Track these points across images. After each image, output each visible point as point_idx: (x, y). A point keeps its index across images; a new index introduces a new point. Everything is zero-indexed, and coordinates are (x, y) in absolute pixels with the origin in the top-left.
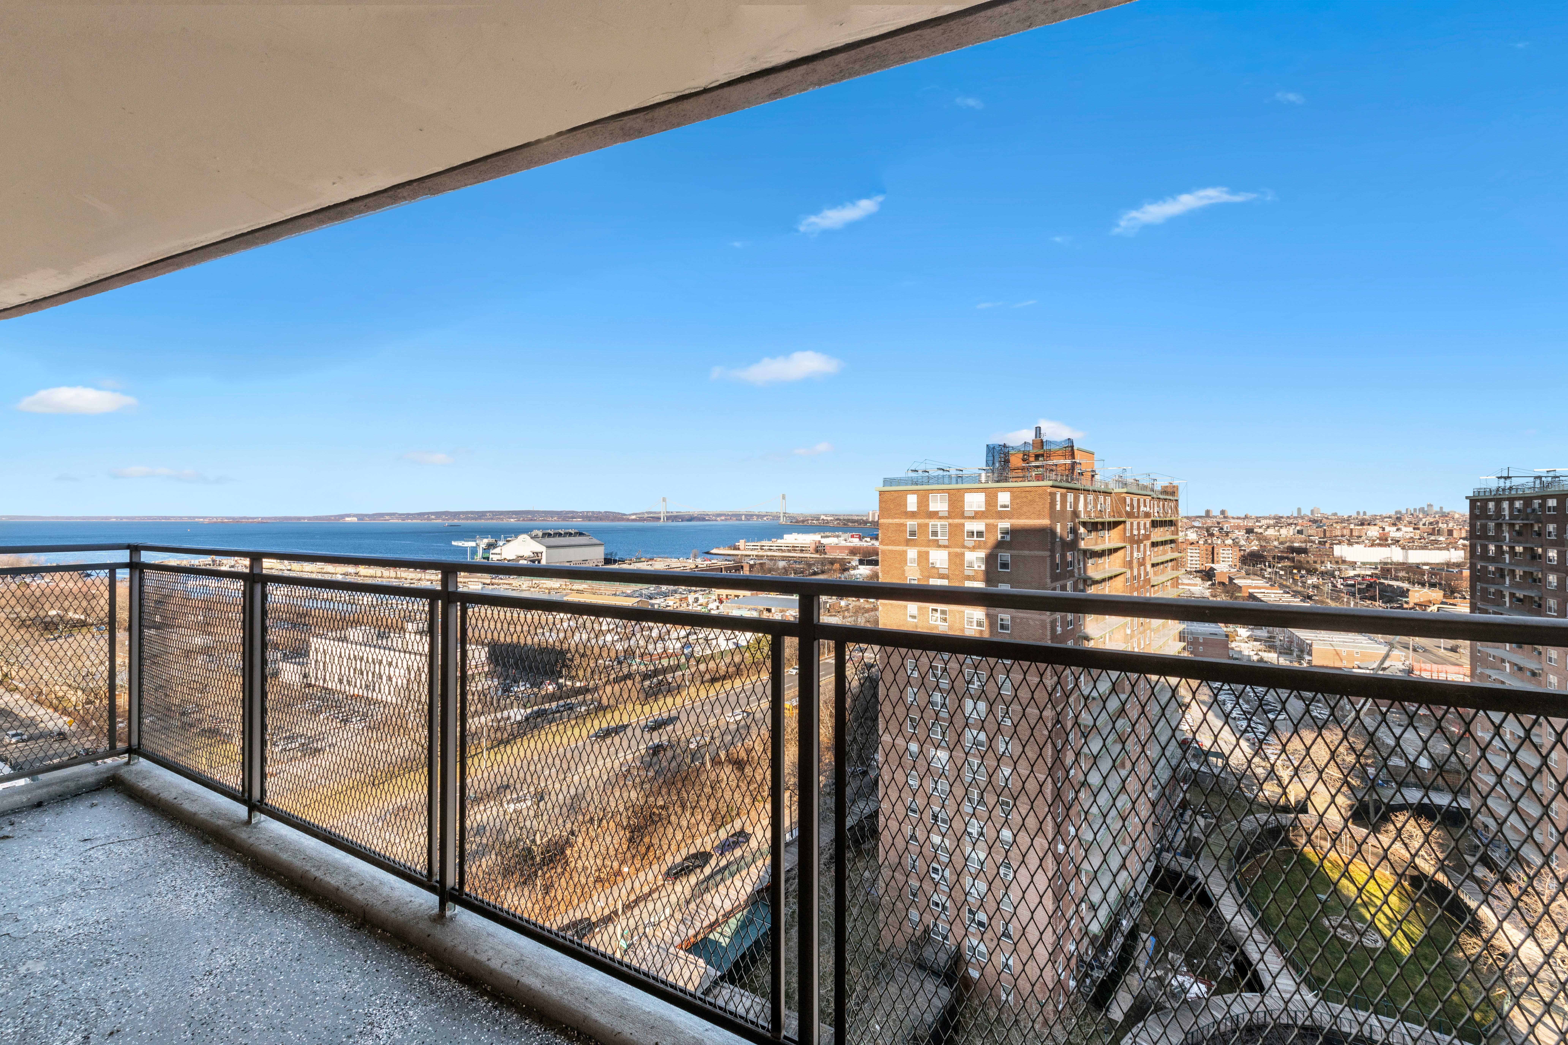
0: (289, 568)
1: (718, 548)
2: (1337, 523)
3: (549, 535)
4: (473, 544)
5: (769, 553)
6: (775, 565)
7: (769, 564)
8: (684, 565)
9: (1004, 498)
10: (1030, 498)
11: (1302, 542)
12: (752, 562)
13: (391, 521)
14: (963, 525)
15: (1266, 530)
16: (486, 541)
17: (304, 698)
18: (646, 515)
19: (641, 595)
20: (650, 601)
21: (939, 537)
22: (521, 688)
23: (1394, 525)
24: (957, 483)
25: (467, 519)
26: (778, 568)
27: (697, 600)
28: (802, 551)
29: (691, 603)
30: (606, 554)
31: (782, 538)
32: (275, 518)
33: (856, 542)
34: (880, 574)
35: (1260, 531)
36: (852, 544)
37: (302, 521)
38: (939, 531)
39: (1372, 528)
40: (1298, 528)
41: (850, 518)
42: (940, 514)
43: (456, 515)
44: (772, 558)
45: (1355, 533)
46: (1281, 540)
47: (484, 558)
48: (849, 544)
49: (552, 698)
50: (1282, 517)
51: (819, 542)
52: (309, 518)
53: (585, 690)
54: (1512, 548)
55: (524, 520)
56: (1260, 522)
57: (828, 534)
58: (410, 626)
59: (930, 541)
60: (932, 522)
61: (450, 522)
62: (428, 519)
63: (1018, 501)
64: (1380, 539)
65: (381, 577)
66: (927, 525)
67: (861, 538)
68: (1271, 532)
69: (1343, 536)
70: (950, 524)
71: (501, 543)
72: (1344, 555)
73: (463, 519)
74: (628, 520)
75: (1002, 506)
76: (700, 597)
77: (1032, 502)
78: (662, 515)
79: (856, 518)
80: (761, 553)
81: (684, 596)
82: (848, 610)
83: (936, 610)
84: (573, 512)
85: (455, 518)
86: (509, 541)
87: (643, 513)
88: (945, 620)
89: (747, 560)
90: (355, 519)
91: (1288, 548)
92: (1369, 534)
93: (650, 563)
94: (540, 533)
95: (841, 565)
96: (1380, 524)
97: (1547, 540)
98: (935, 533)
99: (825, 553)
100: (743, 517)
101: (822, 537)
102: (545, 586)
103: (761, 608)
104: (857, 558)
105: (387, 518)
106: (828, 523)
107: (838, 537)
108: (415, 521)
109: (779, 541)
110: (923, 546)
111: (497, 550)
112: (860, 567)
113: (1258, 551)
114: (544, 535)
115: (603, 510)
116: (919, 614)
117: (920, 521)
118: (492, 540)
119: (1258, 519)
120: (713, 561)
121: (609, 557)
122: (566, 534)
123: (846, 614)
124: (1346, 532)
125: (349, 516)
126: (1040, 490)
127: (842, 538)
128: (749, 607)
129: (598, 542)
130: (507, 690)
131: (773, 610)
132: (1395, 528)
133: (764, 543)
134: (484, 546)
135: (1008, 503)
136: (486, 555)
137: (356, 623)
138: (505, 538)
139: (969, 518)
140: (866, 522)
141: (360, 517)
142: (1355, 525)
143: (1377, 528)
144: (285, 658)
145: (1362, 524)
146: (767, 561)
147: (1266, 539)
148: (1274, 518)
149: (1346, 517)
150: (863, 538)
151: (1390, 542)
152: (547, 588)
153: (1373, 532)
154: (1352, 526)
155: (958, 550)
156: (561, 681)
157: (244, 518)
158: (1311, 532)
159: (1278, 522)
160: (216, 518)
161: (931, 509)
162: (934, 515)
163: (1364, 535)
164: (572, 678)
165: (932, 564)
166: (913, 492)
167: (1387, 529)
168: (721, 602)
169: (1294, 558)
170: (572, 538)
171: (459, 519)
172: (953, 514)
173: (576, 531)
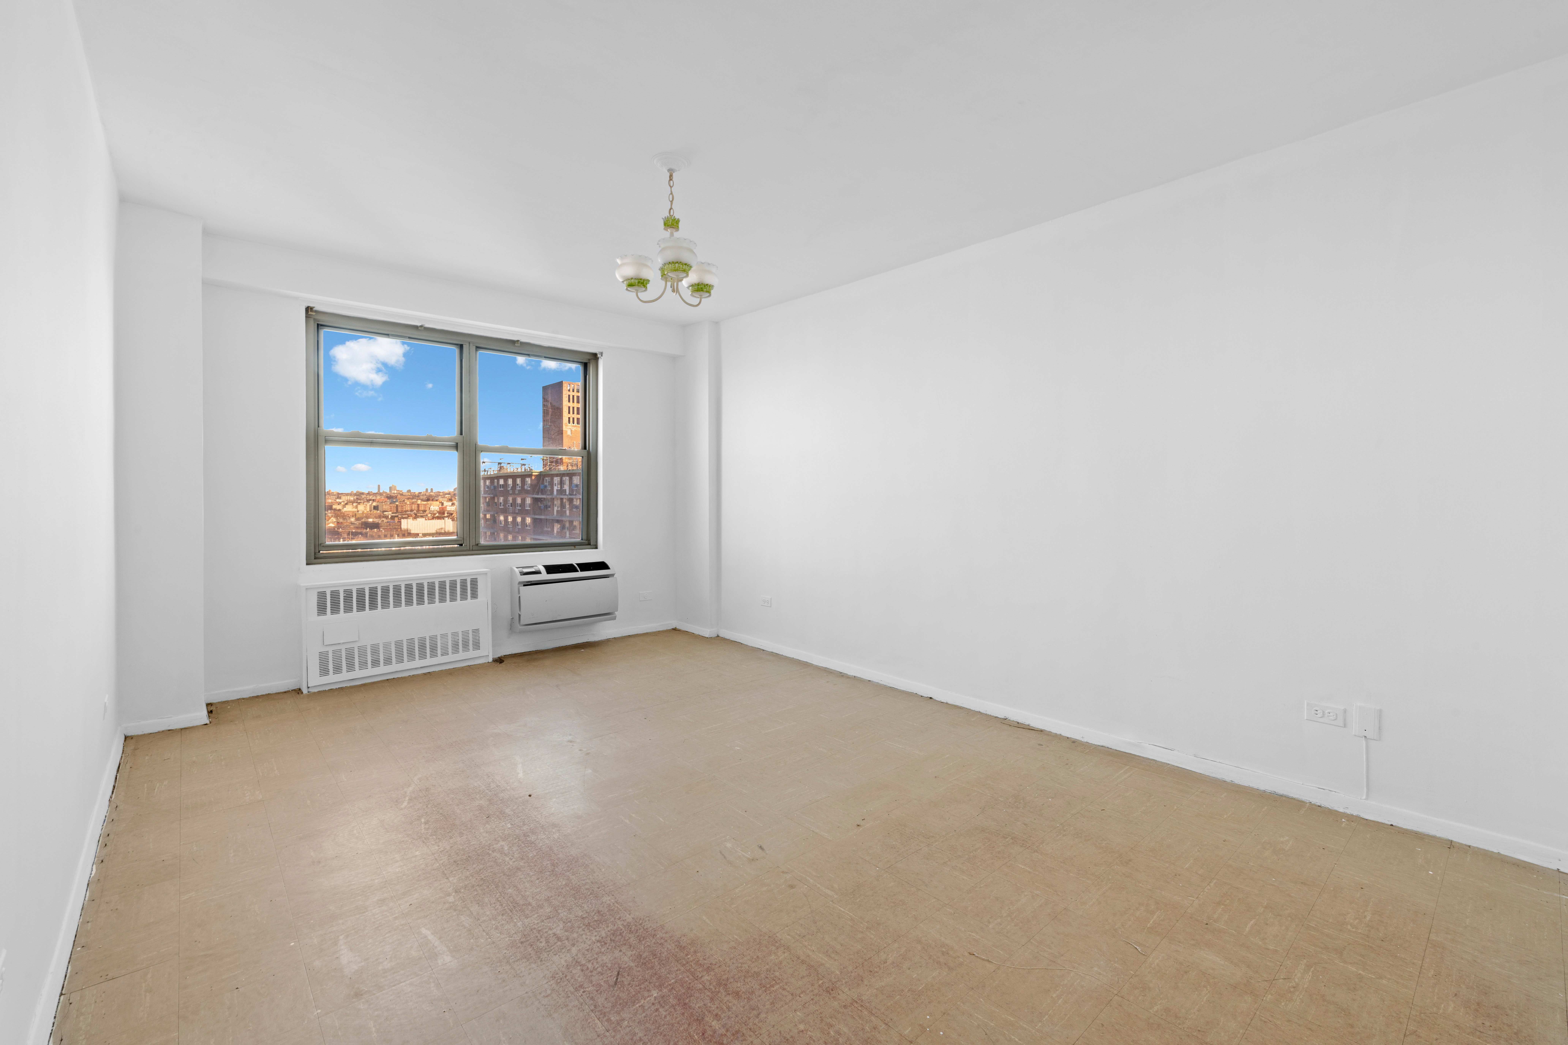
2: (408, 499)
11: (376, 518)
15: (344, 506)
23: (450, 500)
35: (339, 507)
39: (434, 503)
40: (375, 504)
45: (422, 508)
46: (358, 516)
50: (363, 494)
54: (485, 515)
56: (340, 498)
64: (439, 513)
68: (349, 508)
69: (412, 511)
72: (409, 527)
91: (363, 523)
92: (432, 508)
96: (441, 499)
97: (499, 508)
113: (334, 528)
119: (339, 496)
124: (414, 507)
132: (450, 503)
142: (422, 500)
143: (438, 503)
145: (428, 500)
147: (344, 516)
148: (355, 495)
149: (417, 493)
151: (446, 515)
153: (435, 507)
154: (419, 502)
158: (385, 507)
159: (359, 497)
163: (427, 509)
167: (446, 504)
169: (366, 533)
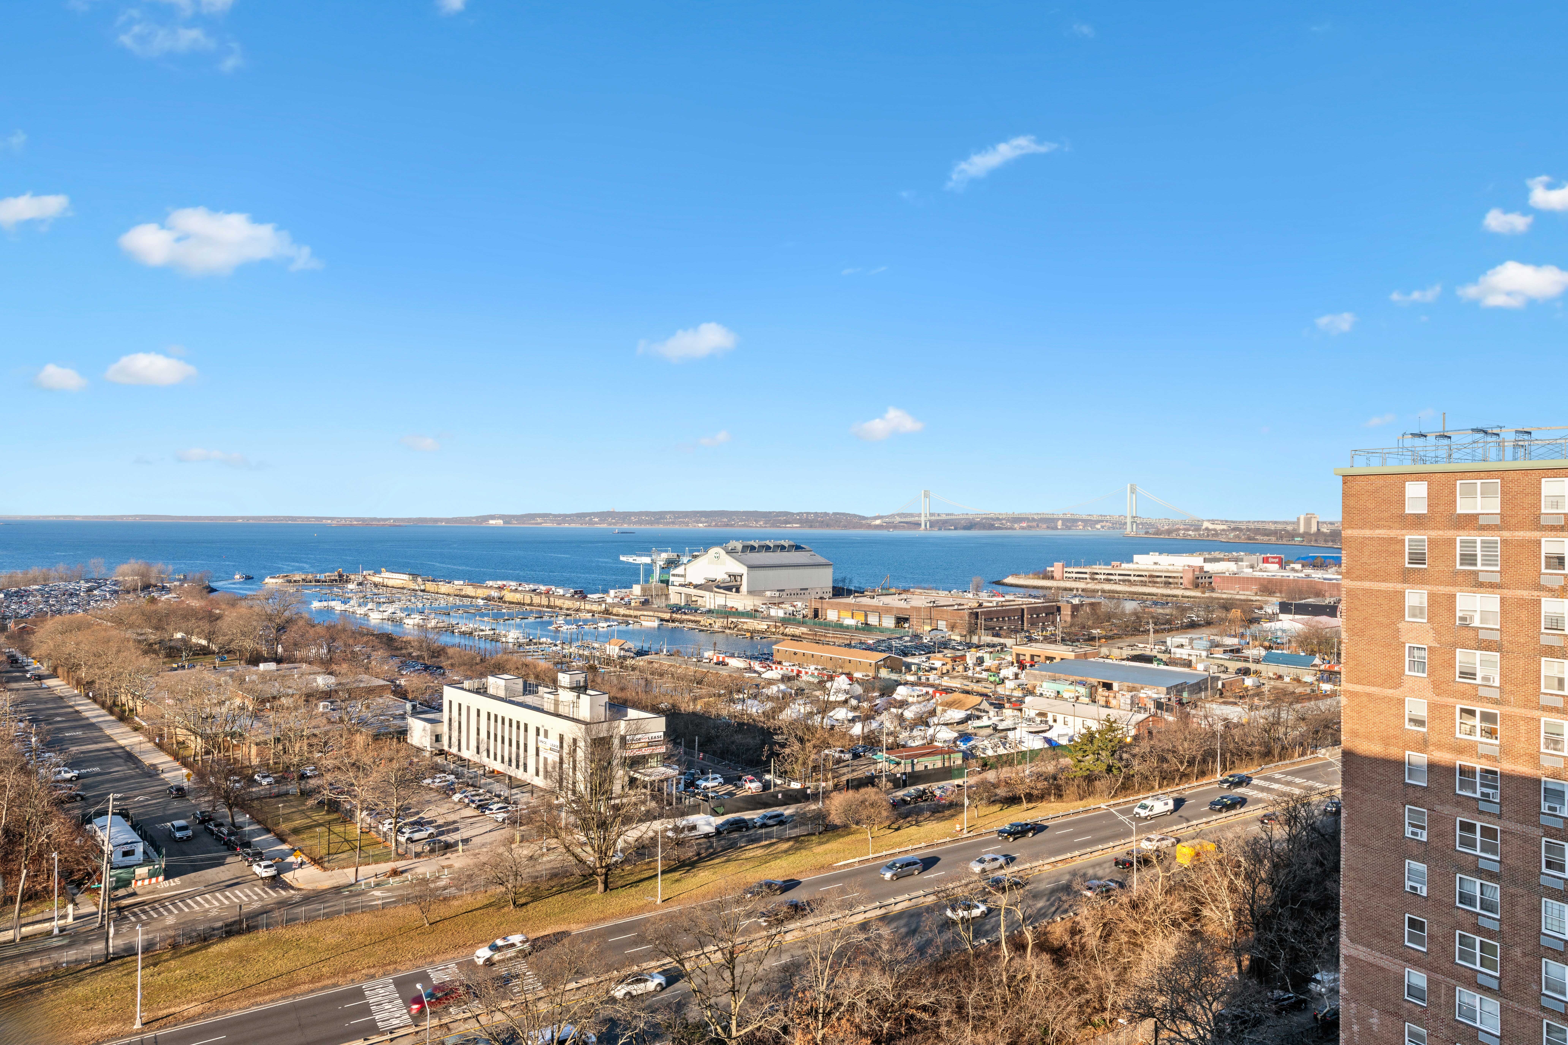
0: (423, 587)
1: (1016, 574)
3: (753, 548)
4: (647, 560)
5: (1107, 587)
6: (1117, 607)
7: (1107, 605)
8: (959, 601)
12: (1076, 601)
13: (544, 525)
14: (1539, 543)
16: (664, 556)
17: (437, 769)
18: (898, 519)
19: (890, 649)
20: (905, 659)
21: (1479, 567)
22: (711, 783)
24: (1515, 459)
25: (640, 522)
26: (1123, 614)
27: (980, 661)
28: (1167, 584)
29: (971, 665)
30: (834, 581)
31: (1131, 561)
32: (409, 520)
33: (1273, 570)
34: (1344, 635)
36: (1265, 575)
37: (439, 524)
38: (1479, 553)
41: (1260, 526)
42: (1482, 521)
43: (625, 516)
44: (1111, 595)
47: (662, 582)
48: (1258, 574)
49: (754, 803)
51: (1201, 568)
52: (447, 520)
53: (801, 796)
55: (716, 525)
57: (1217, 554)
58: (564, 679)
59: (1457, 573)
60: (1461, 537)
61: (618, 526)
62: (591, 522)
65: (531, 604)
66: (1451, 542)
67: (1282, 564)
70: (1504, 542)
71: (685, 560)
73: (634, 523)
74: (869, 526)
76: (987, 657)
78: (923, 520)
79: (1273, 527)
80: (1092, 586)
81: (959, 653)
82: (1259, 695)
83: (1472, 713)
84: (786, 514)
85: (624, 522)
86: (695, 557)
87: (893, 516)
88: (1491, 733)
89: (1067, 596)
90: (500, 522)
93: (904, 596)
94: (739, 546)
95: (1244, 612)
98: (1468, 559)
99: (1213, 590)
100: (1060, 523)
101: (1205, 560)
102: (745, 627)
103: (1094, 681)
104: (1275, 600)
105: (539, 520)
106: (1217, 535)
107: (1237, 560)
108: (573, 526)
109: (1124, 566)
110: (1441, 583)
111: (680, 570)
112: (1281, 616)
114: (745, 548)
115: (830, 511)
116: (1432, 718)
117: (1434, 534)
118: (673, 555)
120: (1007, 597)
121: (840, 585)
122: (777, 547)
123: (1256, 701)
125: (493, 517)
127: (1245, 564)
128: (1072, 678)
129: (823, 560)
130: (691, 784)
131: (1116, 686)
133: (1097, 568)
134: (662, 563)
136: (665, 577)
137: (498, 669)
138: (691, 551)
139: (1553, 528)
140: (1292, 535)
141: (507, 518)
144: (415, 713)
146: (1102, 600)
150: (1288, 563)
152: (748, 631)
155: (1525, 594)
156: (768, 777)
157: (375, 519)
160: (345, 518)
161: (1459, 511)
162: (1470, 521)
164: (782, 774)
165: (1463, 619)
166: (1417, 476)
168: (1022, 666)
170: (785, 554)
171: (629, 524)
172: (1514, 521)
173: (792, 543)
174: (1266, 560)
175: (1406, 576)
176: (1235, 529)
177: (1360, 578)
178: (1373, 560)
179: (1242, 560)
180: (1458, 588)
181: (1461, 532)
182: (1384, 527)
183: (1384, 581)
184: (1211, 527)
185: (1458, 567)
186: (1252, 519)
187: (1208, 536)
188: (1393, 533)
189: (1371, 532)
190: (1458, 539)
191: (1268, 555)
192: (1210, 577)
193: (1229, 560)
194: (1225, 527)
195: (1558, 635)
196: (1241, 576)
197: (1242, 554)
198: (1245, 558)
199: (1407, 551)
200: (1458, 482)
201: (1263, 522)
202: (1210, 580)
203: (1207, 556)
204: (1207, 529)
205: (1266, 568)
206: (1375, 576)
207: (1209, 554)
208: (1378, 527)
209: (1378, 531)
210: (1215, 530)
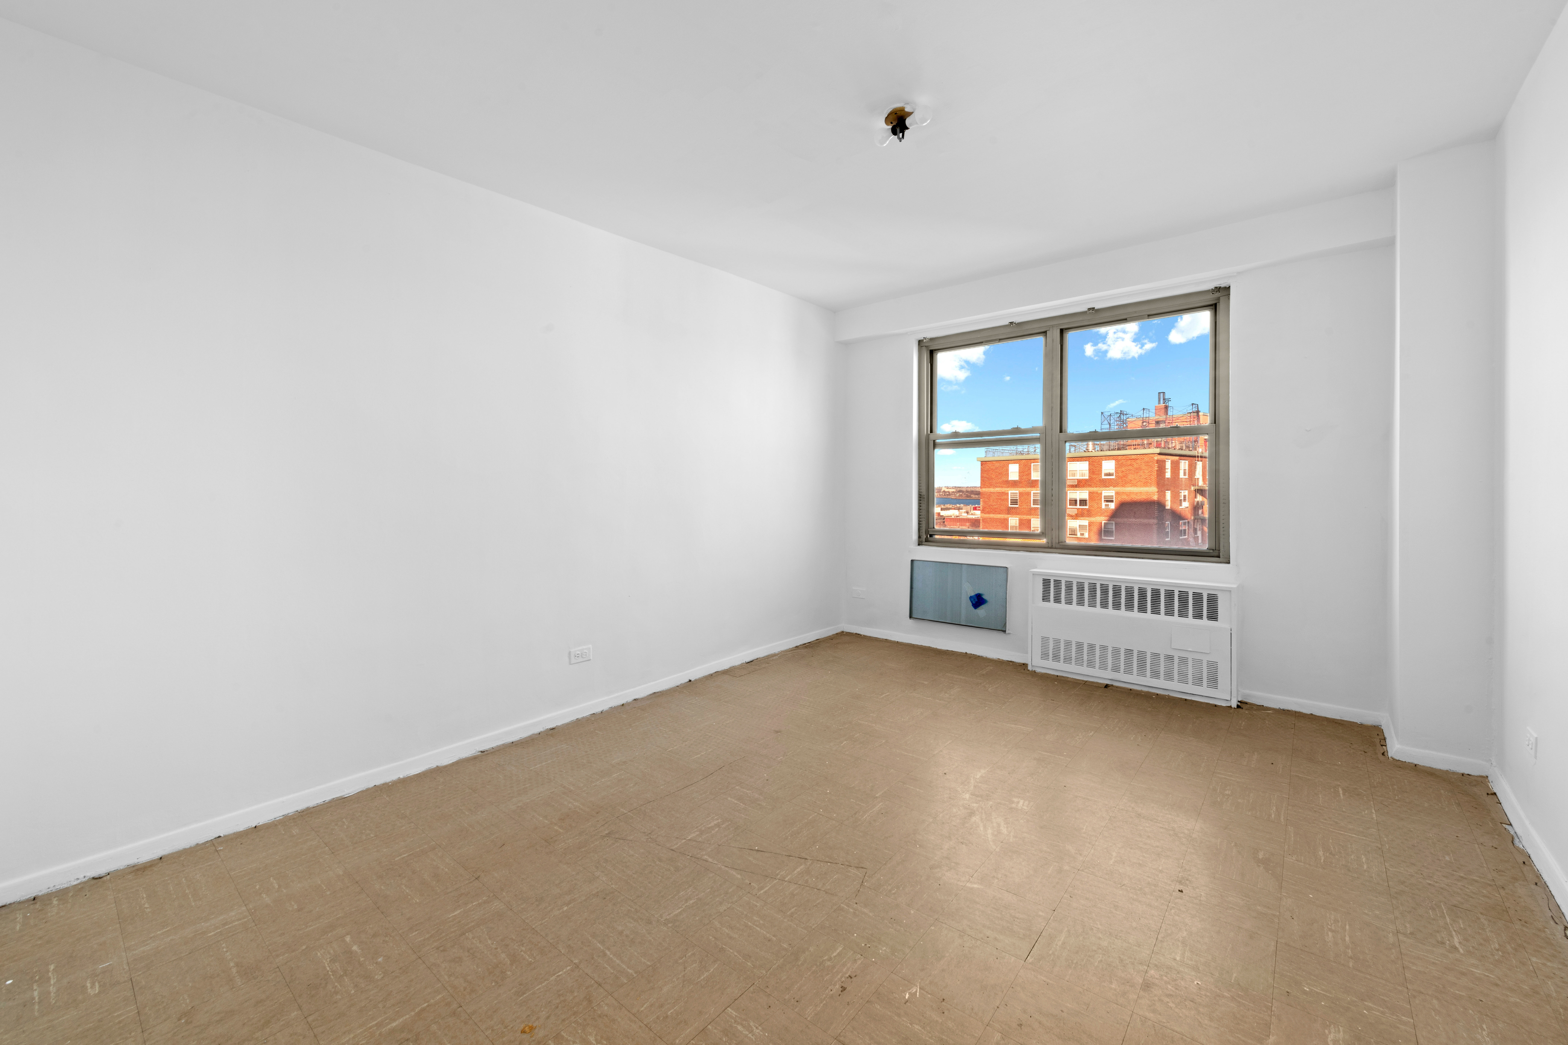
9: (1109, 466)
10: (1136, 466)
36: (973, 517)
48: (970, 517)
57: (948, 506)
59: (1031, 509)
63: (1123, 469)
66: (1029, 494)
75: (1106, 475)
77: (1138, 469)
106: (949, 494)
107: (959, 509)
110: (1025, 514)
117: (1022, 490)
126: (1146, 458)
127: (963, 511)
135: (1113, 471)
139: (1073, 486)
161: (1033, 478)
166: (1014, 461)
174: (975, 509)
175: (1010, 511)
176: (960, 491)
177: (989, 513)
178: (995, 503)
179: (962, 509)
180: (1032, 516)
181: (1033, 489)
182: (999, 487)
183: (999, 514)
184: (947, 490)
185: (1032, 506)
186: (969, 486)
187: (945, 495)
188: (1003, 490)
189: (994, 489)
190: (1032, 492)
191: (976, 506)
192: (944, 519)
193: (954, 509)
194: (954, 490)
195: (1075, 537)
196: (961, 517)
197: (962, 505)
198: (964, 507)
199: (1010, 499)
200: (1032, 464)
201: (975, 487)
202: (944, 520)
203: (943, 507)
204: (944, 491)
205: (974, 513)
206: (995, 511)
207: (944, 506)
208: (996, 487)
209: (997, 489)
210: (949, 492)
